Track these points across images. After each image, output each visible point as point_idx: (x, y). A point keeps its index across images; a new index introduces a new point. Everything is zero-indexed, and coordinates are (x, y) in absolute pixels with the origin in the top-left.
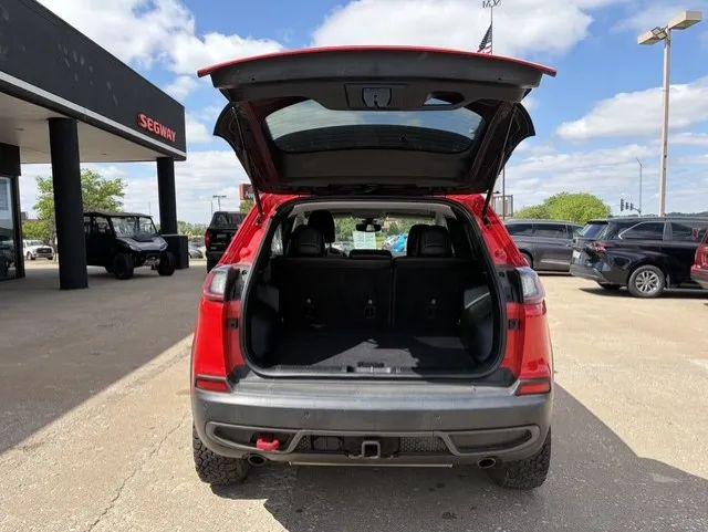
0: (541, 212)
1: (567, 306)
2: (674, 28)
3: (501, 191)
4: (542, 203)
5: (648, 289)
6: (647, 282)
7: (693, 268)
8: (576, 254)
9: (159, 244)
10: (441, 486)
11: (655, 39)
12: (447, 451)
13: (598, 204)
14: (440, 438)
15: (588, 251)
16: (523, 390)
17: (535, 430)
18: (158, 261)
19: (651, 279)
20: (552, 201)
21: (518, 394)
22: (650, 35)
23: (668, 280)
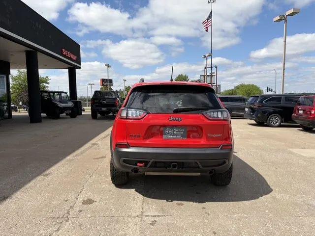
0: (232, 92)
1: (242, 130)
2: (289, 15)
3: (215, 83)
4: (233, 88)
5: (275, 124)
6: (275, 120)
7: (293, 115)
8: (247, 109)
9: (70, 104)
10: (195, 185)
11: (280, 20)
12: (199, 167)
13: (258, 89)
14: (197, 163)
15: (251, 108)
16: (223, 147)
17: (227, 161)
18: (70, 111)
19: (276, 120)
20: (237, 88)
21: (221, 149)
22: (278, 18)
23: (283, 119)
